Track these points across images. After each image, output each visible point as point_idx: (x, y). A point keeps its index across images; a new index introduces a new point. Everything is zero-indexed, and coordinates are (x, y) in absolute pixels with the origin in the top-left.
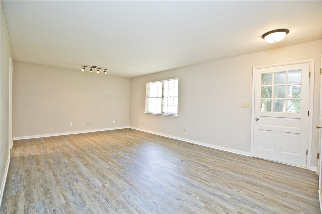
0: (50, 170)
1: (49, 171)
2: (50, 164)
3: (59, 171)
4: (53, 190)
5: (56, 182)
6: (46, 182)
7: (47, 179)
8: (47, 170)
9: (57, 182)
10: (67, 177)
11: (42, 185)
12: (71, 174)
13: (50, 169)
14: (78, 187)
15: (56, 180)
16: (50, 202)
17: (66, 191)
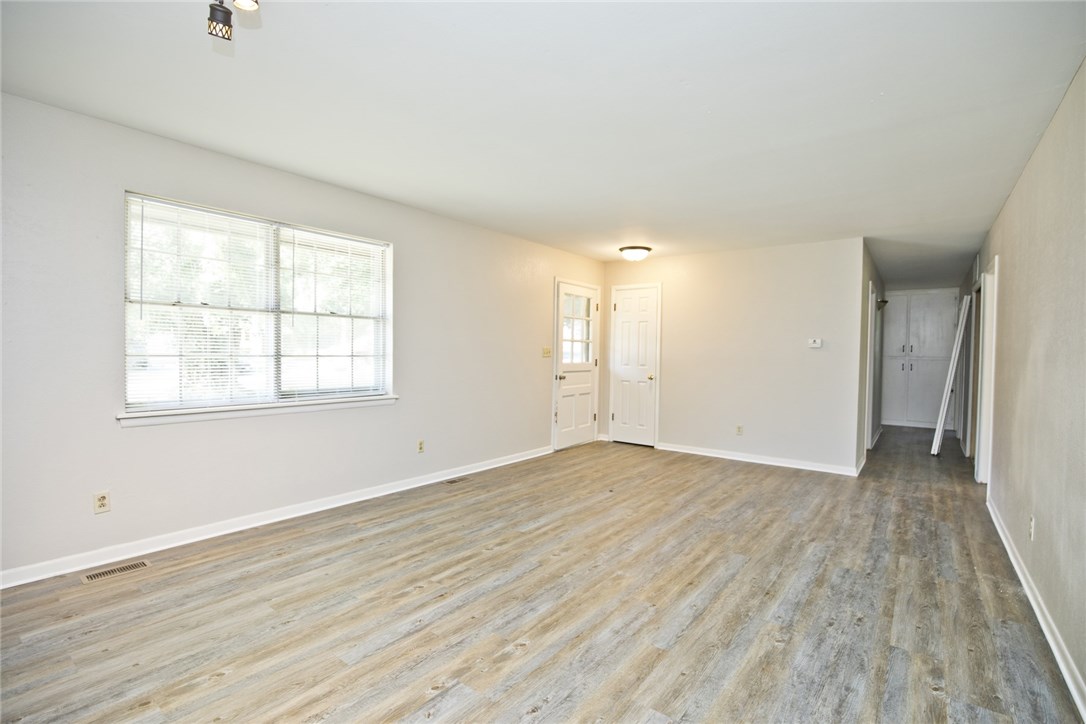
0: (893, 644)
1: (898, 640)
2: (881, 675)
3: (866, 620)
4: (912, 583)
5: (897, 596)
6: (923, 609)
7: (917, 617)
8: (904, 652)
9: (895, 593)
10: (860, 589)
11: (936, 606)
12: (842, 593)
13: (892, 649)
14: (859, 562)
15: (893, 601)
16: (926, 568)
17: (886, 568)
